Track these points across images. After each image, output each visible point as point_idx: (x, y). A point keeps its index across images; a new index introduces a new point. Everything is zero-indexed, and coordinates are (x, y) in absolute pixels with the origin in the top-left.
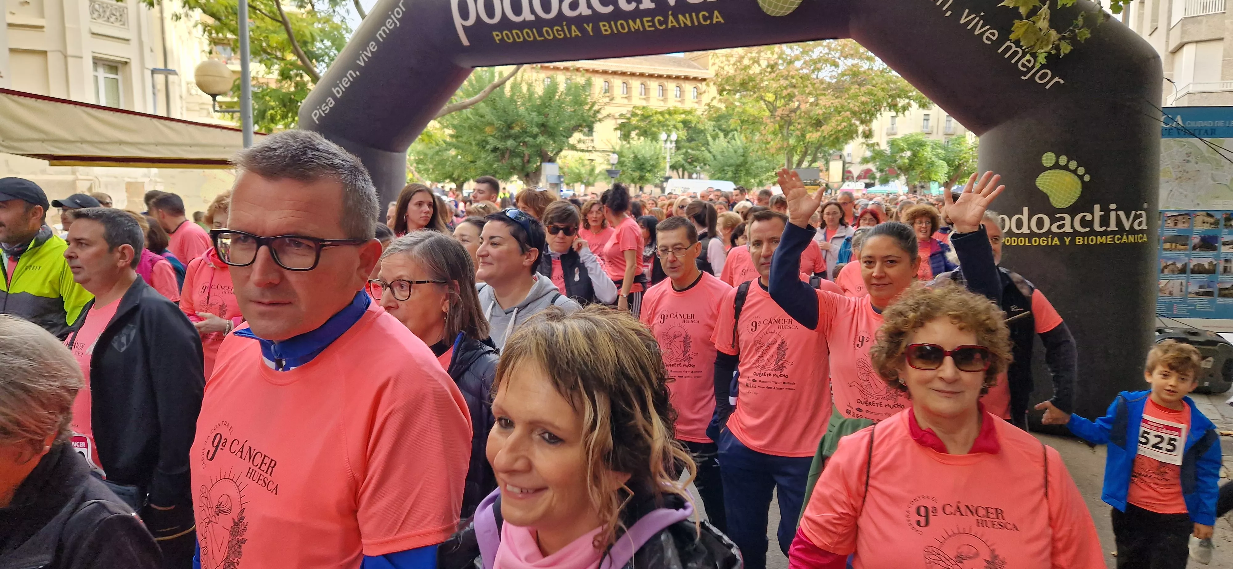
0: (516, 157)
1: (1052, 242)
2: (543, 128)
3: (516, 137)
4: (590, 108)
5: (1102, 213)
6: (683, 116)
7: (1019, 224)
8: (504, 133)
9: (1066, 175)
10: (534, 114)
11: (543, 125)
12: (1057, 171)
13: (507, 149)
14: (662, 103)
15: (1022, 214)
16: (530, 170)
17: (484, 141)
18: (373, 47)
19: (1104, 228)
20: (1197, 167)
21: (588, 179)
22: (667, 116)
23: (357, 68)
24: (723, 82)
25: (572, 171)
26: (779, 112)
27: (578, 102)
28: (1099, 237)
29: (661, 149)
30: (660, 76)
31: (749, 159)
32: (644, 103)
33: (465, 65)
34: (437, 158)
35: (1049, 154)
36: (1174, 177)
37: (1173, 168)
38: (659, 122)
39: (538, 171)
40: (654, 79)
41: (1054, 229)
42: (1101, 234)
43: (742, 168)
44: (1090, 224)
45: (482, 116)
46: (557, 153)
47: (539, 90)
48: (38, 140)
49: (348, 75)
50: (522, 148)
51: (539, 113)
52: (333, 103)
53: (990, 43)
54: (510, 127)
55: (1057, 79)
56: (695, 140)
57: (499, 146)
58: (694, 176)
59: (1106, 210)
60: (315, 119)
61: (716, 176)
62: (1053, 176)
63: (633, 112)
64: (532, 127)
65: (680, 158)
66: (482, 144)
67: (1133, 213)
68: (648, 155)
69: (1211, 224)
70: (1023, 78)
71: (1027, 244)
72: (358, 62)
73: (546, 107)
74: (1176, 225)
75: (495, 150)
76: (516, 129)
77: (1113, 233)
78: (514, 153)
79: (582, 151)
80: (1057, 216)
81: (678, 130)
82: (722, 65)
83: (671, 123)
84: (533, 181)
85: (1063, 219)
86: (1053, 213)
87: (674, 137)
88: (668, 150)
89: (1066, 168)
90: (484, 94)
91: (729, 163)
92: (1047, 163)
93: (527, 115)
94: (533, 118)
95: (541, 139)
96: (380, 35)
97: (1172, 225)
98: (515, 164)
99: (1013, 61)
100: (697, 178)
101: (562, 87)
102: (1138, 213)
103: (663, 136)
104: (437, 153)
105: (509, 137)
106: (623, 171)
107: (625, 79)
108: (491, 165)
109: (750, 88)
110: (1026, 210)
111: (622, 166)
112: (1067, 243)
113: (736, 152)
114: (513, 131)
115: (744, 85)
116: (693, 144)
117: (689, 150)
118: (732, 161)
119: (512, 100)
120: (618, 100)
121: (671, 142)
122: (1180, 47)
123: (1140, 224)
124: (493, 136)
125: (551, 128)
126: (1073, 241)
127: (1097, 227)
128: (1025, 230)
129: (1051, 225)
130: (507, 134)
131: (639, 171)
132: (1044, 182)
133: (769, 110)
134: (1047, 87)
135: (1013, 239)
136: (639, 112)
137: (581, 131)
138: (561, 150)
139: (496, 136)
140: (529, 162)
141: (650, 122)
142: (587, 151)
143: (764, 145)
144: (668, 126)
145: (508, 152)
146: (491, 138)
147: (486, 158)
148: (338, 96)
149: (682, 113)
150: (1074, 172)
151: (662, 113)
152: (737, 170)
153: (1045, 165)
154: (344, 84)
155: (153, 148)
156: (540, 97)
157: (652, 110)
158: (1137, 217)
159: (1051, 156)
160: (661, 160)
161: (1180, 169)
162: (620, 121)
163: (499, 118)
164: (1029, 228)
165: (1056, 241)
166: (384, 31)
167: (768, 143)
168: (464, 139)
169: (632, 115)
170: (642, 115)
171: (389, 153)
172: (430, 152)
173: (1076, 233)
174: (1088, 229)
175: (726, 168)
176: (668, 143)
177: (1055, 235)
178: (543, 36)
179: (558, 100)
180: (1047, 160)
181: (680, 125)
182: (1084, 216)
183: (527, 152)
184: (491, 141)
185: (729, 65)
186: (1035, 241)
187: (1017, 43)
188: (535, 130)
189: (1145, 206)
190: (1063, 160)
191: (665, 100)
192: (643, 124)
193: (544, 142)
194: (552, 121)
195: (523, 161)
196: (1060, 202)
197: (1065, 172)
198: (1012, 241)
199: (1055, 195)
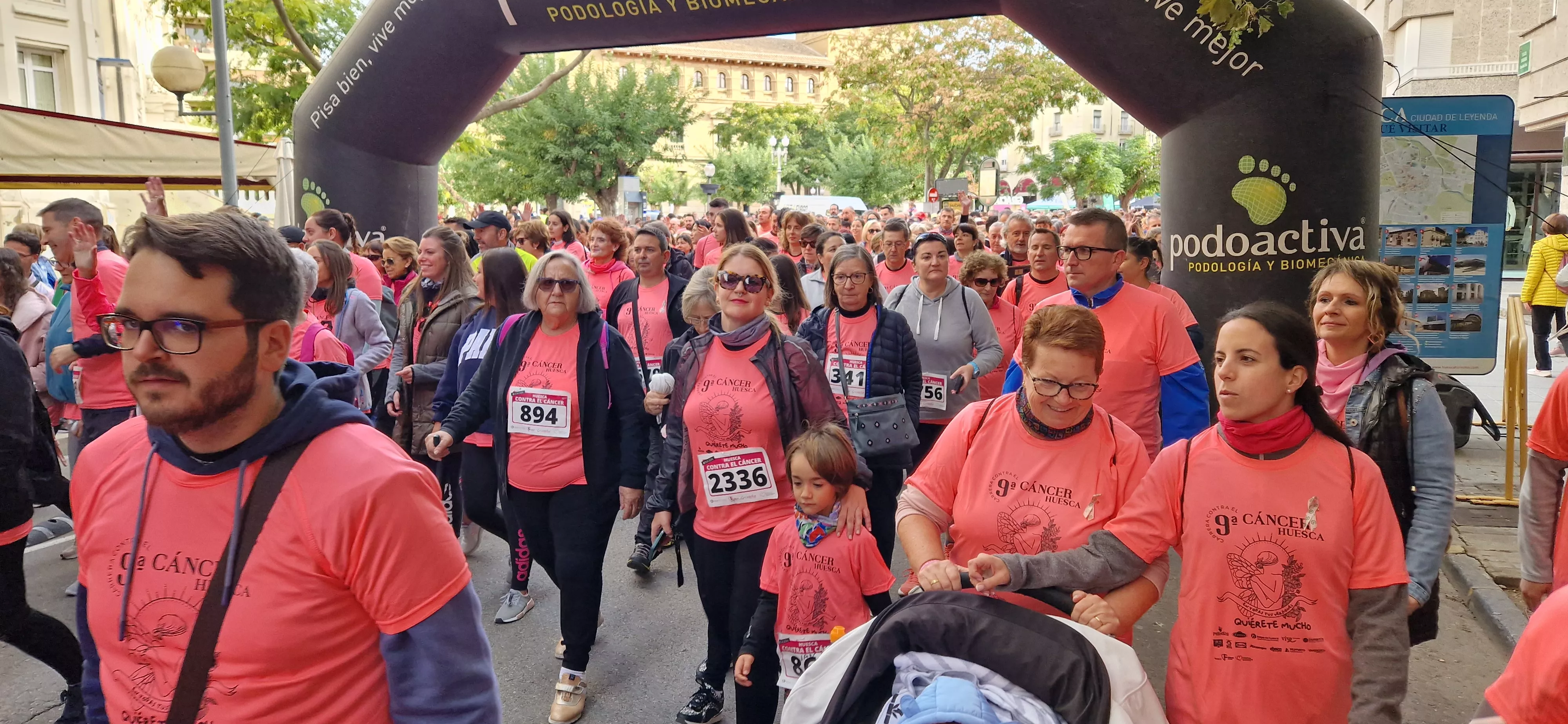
0: (584, 169)
1: (1252, 268)
2: (618, 132)
3: (583, 144)
4: (679, 106)
5: (1312, 231)
6: (797, 115)
7: (1212, 245)
8: (569, 138)
9: (1268, 184)
10: (606, 113)
11: (618, 128)
12: (1257, 179)
13: (573, 159)
14: (770, 99)
15: (1216, 235)
16: (602, 186)
17: (542, 148)
18: (389, 28)
19: (1314, 249)
20: (1425, 171)
21: (678, 197)
22: (776, 115)
23: (370, 55)
24: (846, 72)
25: (657, 185)
26: (916, 109)
27: (663, 99)
28: (1308, 261)
29: (769, 157)
30: (767, 65)
31: (881, 169)
32: (747, 99)
33: (511, 49)
34: (482, 172)
35: (1247, 158)
36: (1397, 184)
37: (1395, 173)
38: (767, 123)
39: (613, 187)
40: (760, 68)
41: (1255, 251)
42: (1311, 256)
43: (871, 180)
44: (1297, 244)
45: (539, 118)
46: (638, 164)
47: (613, 83)
49: (357, 64)
50: (591, 158)
51: (613, 113)
52: (339, 101)
53: (1173, 19)
54: (575, 131)
55: (1255, 64)
56: (813, 146)
57: (560, 156)
58: (813, 191)
59: (1315, 226)
60: (315, 122)
61: (840, 191)
62: (1251, 185)
63: (733, 110)
64: (604, 130)
65: (794, 168)
66: (540, 154)
67: (1349, 229)
68: (753, 165)
69: (1441, 241)
70: (1214, 62)
71: (1222, 270)
72: (370, 47)
73: (622, 105)
74: (1399, 243)
75: (557, 160)
76: (584, 134)
77: (1324, 254)
78: (581, 165)
79: (670, 160)
80: (1258, 235)
81: (791, 132)
82: (844, 50)
83: (783, 124)
84: (607, 201)
85: (1265, 238)
86: (1252, 231)
87: (785, 142)
88: (779, 157)
89: (1267, 175)
90: (540, 88)
91: (855, 175)
92: (1244, 169)
93: (596, 114)
94: (605, 119)
95: (616, 145)
96: (400, 12)
97: (1394, 243)
98: (583, 179)
99: (1202, 43)
100: (816, 194)
101: (642, 79)
102: (1354, 229)
103: (772, 141)
104: (482, 165)
105: (575, 143)
106: (722, 186)
107: (723, 68)
108: (553, 180)
109: (879, 78)
110: (1220, 228)
111: (721, 179)
112: (1270, 268)
113: (863, 160)
114: (580, 136)
115: (872, 74)
116: (810, 150)
117: (805, 158)
118: (858, 172)
119: (578, 96)
120: (714, 95)
121: (782, 148)
122: (1402, 23)
123: (1357, 243)
124: (555, 143)
125: (628, 131)
126: (1277, 266)
127: (1306, 249)
128: (1219, 253)
129: (1250, 246)
130: (572, 139)
131: (742, 186)
132: (1242, 192)
133: (904, 107)
134: (1244, 74)
135: (1203, 264)
136: (741, 110)
137: (667, 135)
138: (642, 160)
139: (558, 143)
140: (601, 175)
141: (755, 123)
142: (676, 161)
143: (899, 151)
144: (780, 128)
145: (574, 163)
146: (551, 145)
147: (545, 171)
148: (345, 92)
149: (796, 112)
150: (1278, 180)
151: (770, 112)
152: (865, 183)
153: (1242, 171)
154: (352, 76)
155: (99, 163)
156: (613, 92)
157: (757, 107)
158: (1353, 234)
159: (1249, 160)
160: (770, 172)
161: (1403, 175)
162: (717, 122)
163: (561, 120)
164: (1224, 250)
165: (1257, 266)
166: (404, 7)
167: (904, 148)
168: (517, 147)
169: (732, 115)
170: (745, 114)
171: (415, 166)
172: (473, 165)
173: (1280, 256)
174: (1295, 251)
175: (852, 180)
176: (779, 149)
177: (1255, 258)
178: (613, 12)
179: (638, 96)
180: (1244, 165)
181: (794, 127)
182: (1292, 234)
183: (599, 162)
184: (551, 150)
185: (853, 50)
186: (1232, 267)
187: (1206, 19)
188: (609, 134)
189: (1363, 221)
190: (1264, 165)
191: (773, 95)
192: (746, 126)
193: (620, 150)
194: (630, 122)
195: (594, 174)
196: (1261, 218)
197: (1267, 180)
198: (1206, 268)
199: (1255, 208)
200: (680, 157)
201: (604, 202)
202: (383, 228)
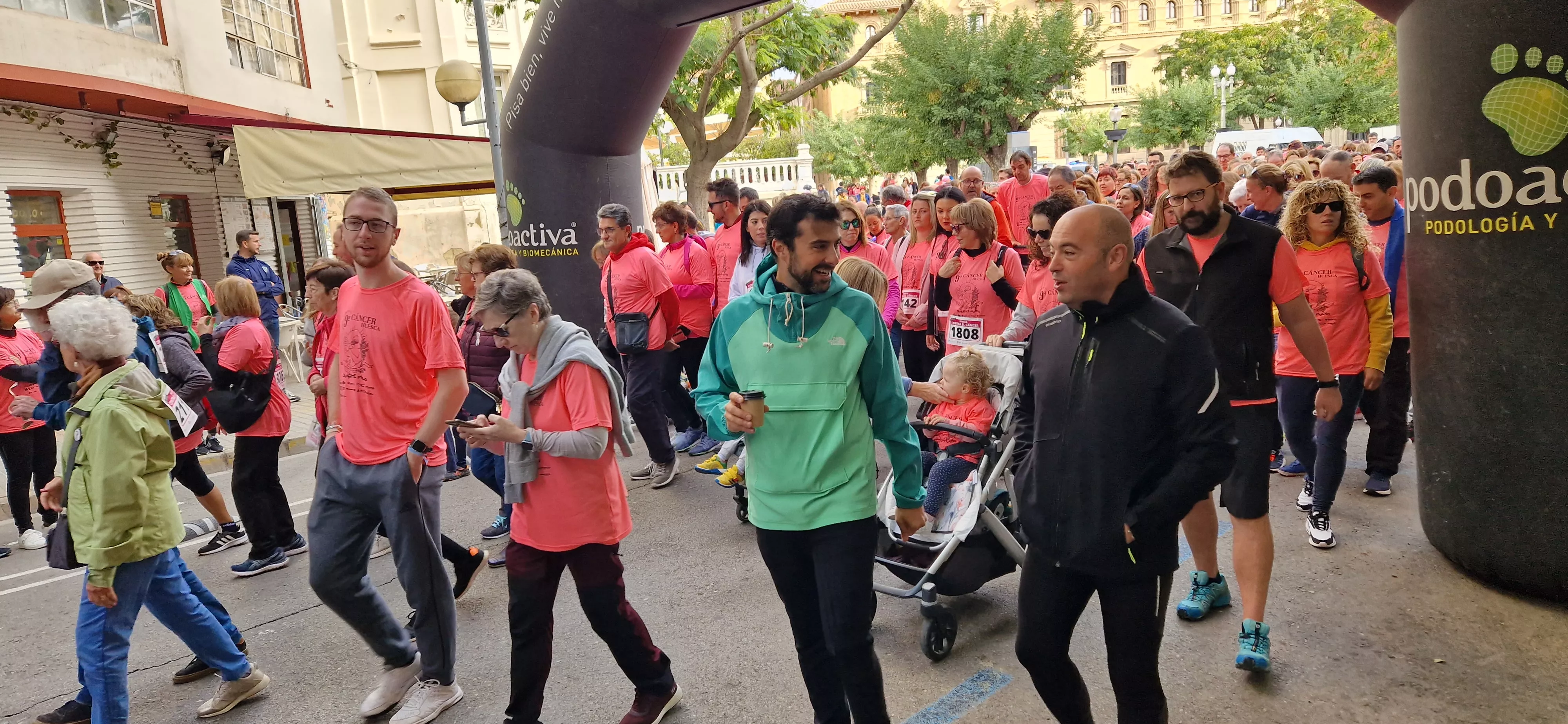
0: (973, 129)
1: (1519, 226)
2: (1005, 85)
3: (967, 102)
4: (1075, 47)
6: (1259, 37)
7: (1455, 193)
8: (953, 98)
9: (1542, 86)
10: (991, 67)
11: (1006, 81)
12: (1523, 80)
13: (960, 120)
14: (1228, 23)
15: (1460, 175)
16: (992, 144)
17: (929, 112)
18: (551, 18)
22: (1233, 40)
25: (1088, 134)
27: (1057, 40)
29: (1213, 90)
32: (1199, 26)
35: (1505, 47)
38: (1219, 51)
39: (1003, 143)
41: (1522, 198)
45: (923, 80)
46: (1030, 117)
47: (1000, 33)
48: (317, 177)
49: (533, 61)
50: (979, 116)
51: (999, 65)
52: (523, 99)
54: (960, 89)
56: (1279, 70)
57: (948, 116)
60: (508, 123)
62: (1514, 91)
63: (1182, 41)
64: (988, 85)
66: (928, 117)
68: (1195, 101)
71: (1471, 232)
72: (540, 42)
73: (1008, 55)
75: (944, 122)
76: (969, 91)
78: (970, 123)
80: (1527, 171)
83: (1236, 50)
84: (995, 158)
85: (1539, 176)
86: (1517, 165)
88: (1224, 88)
89: (1540, 72)
92: (1500, 66)
93: (981, 70)
94: (989, 73)
95: (1002, 100)
98: (971, 138)
101: (1032, 24)
103: (1217, 71)
105: (962, 102)
110: (1465, 164)
112: (1551, 226)
114: (964, 94)
120: (1161, 25)
124: (939, 105)
125: (1015, 83)
128: (1466, 204)
129: (1516, 191)
130: (957, 99)
132: (1498, 105)
135: (1446, 222)
137: (1064, 81)
138: (1036, 112)
139: (943, 104)
140: (991, 132)
142: (1074, 108)
145: (961, 123)
146: (937, 107)
147: (933, 135)
148: (526, 90)
150: (1560, 78)
152: (1337, 107)
153: (1497, 69)
154: (530, 73)
155: (434, 174)
156: (1000, 43)
157: (1211, 34)
159: (1509, 51)
160: (1213, 106)
162: (1160, 58)
163: (944, 80)
164: (1474, 200)
165: (1527, 223)
169: (1181, 46)
170: (1196, 44)
175: (1318, 106)
176: (1224, 79)
177: (1524, 210)
179: (1026, 42)
180: (1500, 59)
181: (1251, 52)
183: (985, 119)
184: (936, 112)
186: (1487, 226)
188: (993, 89)
190: (1533, 56)
192: (1196, 57)
194: (1018, 72)
195: (983, 133)
196: (1532, 143)
197: (1539, 81)
198: (1446, 228)
199: (1520, 129)
200: (1079, 104)
201: (995, 161)
202: (574, 225)
